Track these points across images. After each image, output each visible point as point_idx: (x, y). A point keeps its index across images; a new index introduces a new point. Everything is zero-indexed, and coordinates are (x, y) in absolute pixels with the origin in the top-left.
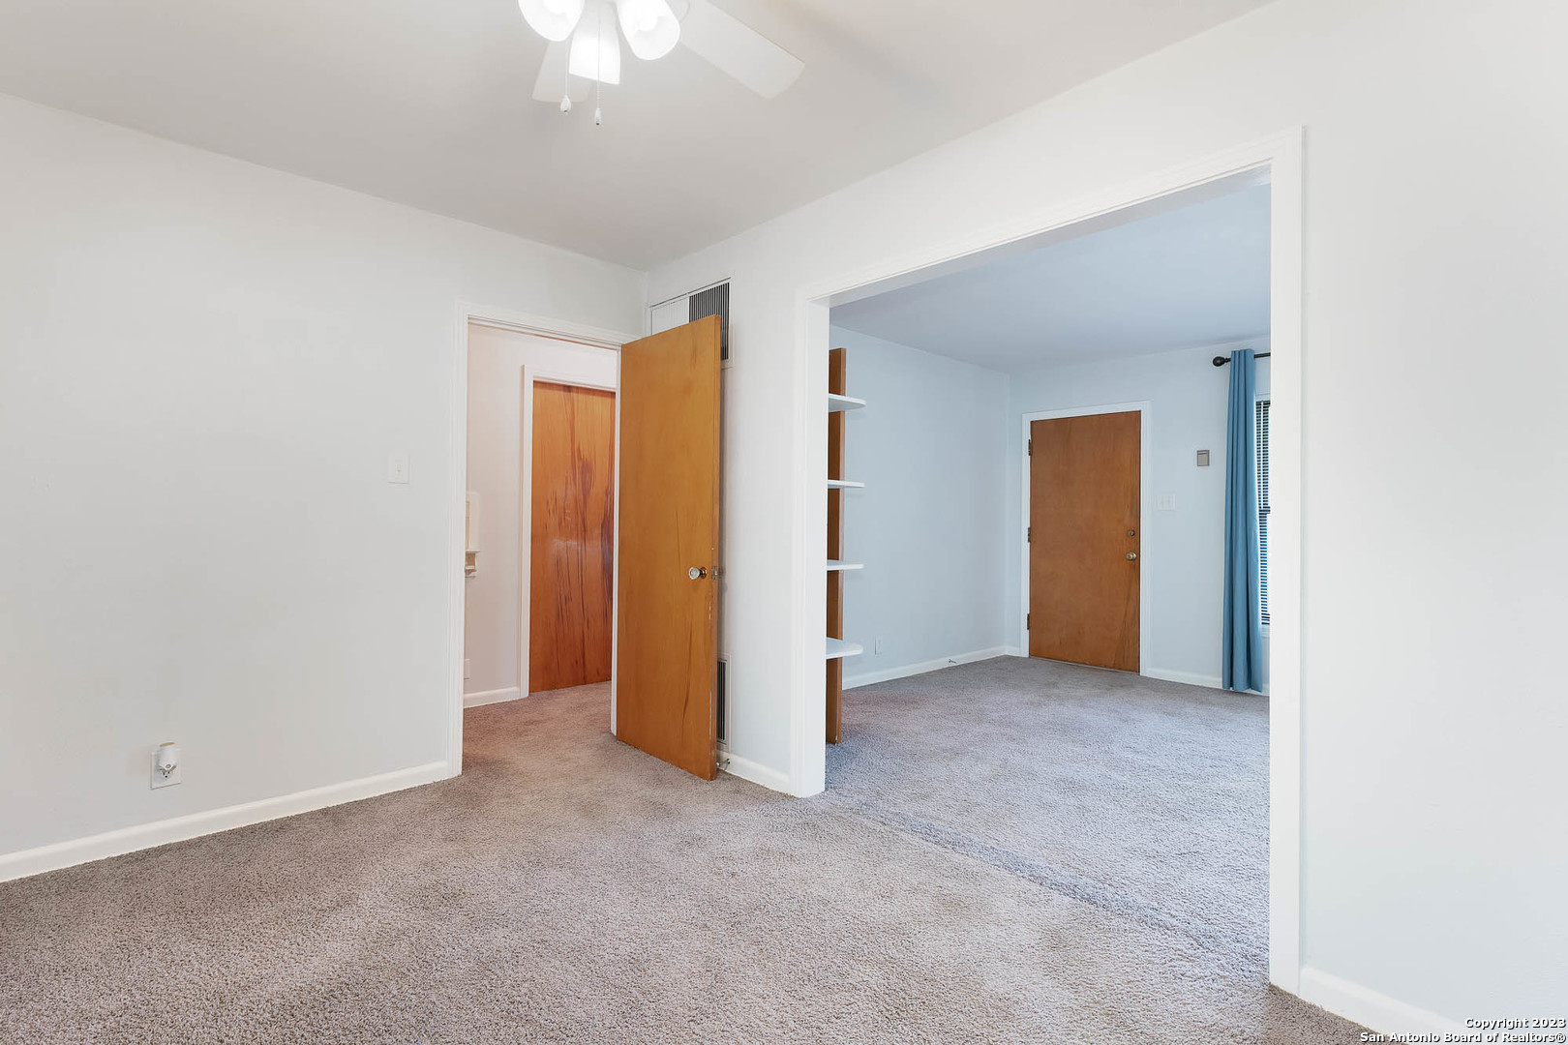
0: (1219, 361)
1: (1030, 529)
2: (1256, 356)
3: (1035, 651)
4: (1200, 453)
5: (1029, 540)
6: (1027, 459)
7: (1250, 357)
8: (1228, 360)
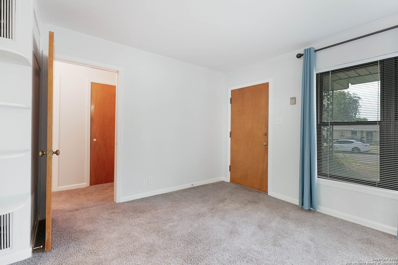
0: (299, 56)
1: (231, 133)
2: (315, 51)
3: (232, 180)
4: (292, 99)
5: (230, 137)
6: (230, 105)
7: (312, 51)
8: (303, 55)
